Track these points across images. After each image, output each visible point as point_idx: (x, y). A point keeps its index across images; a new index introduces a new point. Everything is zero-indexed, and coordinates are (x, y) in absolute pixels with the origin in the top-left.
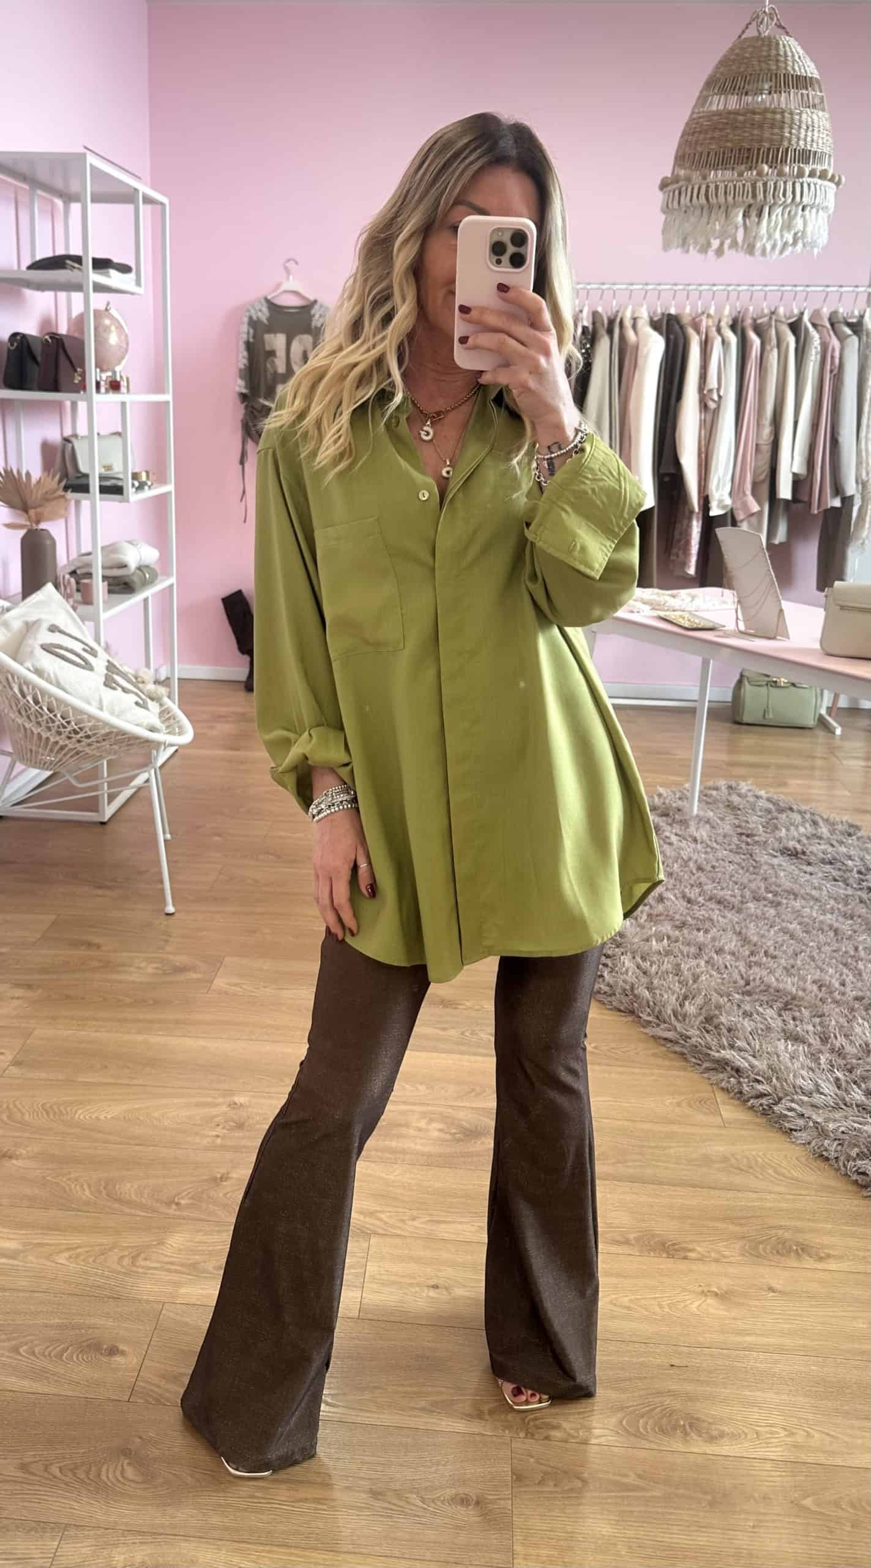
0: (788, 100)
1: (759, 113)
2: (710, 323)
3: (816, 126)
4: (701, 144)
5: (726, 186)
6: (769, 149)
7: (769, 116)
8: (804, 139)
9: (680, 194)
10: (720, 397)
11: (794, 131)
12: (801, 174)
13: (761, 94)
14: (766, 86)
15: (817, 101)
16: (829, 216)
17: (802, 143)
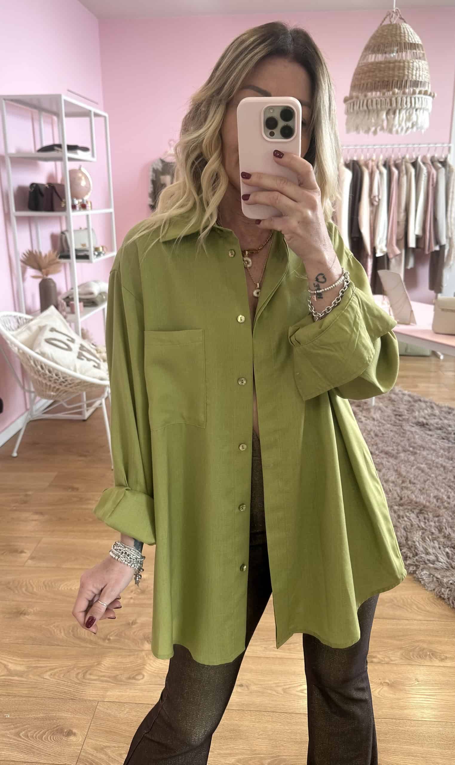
0: (407, 55)
1: (393, 63)
2: (374, 163)
3: (421, 68)
4: (364, 79)
5: (377, 100)
6: (398, 81)
7: (397, 64)
8: (415, 75)
9: (354, 105)
10: (379, 200)
11: (410, 71)
12: (414, 93)
13: (393, 53)
14: (396, 49)
15: (421, 55)
16: (429, 114)
17: (414, 77)
